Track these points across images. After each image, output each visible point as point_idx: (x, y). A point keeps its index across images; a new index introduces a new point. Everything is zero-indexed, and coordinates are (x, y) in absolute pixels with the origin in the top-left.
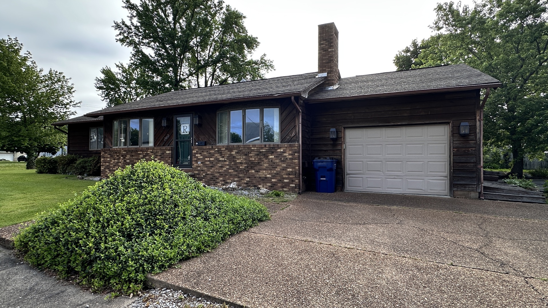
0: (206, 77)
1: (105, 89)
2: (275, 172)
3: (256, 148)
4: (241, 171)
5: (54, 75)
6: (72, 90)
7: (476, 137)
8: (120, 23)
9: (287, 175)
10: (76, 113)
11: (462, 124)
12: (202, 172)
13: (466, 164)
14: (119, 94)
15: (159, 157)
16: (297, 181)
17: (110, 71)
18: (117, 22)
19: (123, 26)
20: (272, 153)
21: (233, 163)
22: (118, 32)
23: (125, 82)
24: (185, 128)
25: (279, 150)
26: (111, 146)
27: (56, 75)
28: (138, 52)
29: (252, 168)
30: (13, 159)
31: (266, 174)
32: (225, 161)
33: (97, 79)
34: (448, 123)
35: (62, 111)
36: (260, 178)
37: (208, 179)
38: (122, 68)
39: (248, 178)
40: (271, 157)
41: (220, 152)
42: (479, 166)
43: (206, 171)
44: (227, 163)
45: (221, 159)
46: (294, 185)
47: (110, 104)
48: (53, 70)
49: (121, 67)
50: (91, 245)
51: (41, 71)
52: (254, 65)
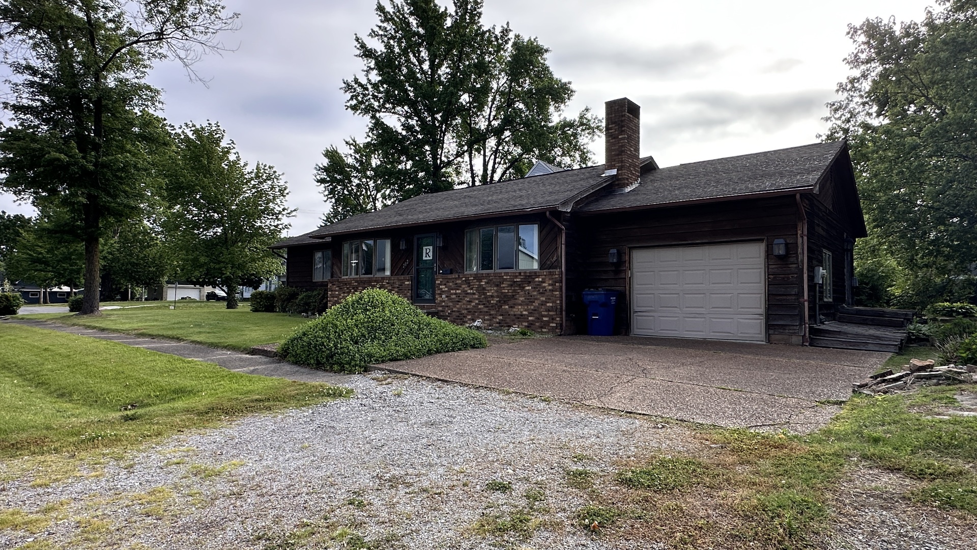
0: (485, 156)
1: (328, 182)
2: (532, 307)
3: (508, 277)
4: (492, 307)
5: (262, 171)
6: (286, 192)
7: (797, 259)
8: (352, 81)
9: (546, 311)
10: (290, 225)
11: (776, 241)
12: (447, 309)
13: (785, 297)
14: (350, 189)
15: (396, 290)
16: (558, 319)
17: (336, 152)
18: (347, 81)
19: (356, 86)
20: (529, 283)
21: (483, 296)
22: (348, 95)
23: (359, 168)
24: (428, 253)
25: (537, 279)
26: (340, 276)
27: (265, 170)
28: (378, 124)
29: (505, 303)
30: (198, 296)
31: (522, 310)
32: (474, 294)
33: (318, 168)
34: (761, 240)
35: (272, 224)
36: (515, 315)
37: (454, 317)
38: (354, 146)
39: (501, 315)
40: (527, 288)
41: (467, 282)
42: (801, 300)
43: (451, 307)
44: (477, 296)
45: (469, 291)
46: (554, 325)
47: (336, 206)
48: (260, 164)
49: (352, 144)
50: (332, 345)
51: (246, 165)
52: (568, 128)
